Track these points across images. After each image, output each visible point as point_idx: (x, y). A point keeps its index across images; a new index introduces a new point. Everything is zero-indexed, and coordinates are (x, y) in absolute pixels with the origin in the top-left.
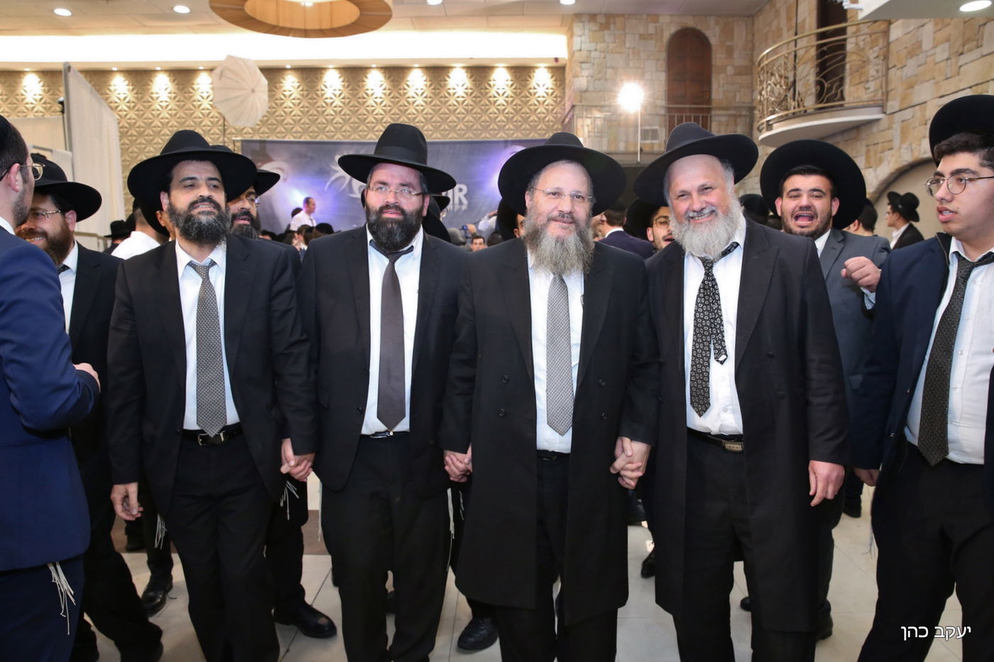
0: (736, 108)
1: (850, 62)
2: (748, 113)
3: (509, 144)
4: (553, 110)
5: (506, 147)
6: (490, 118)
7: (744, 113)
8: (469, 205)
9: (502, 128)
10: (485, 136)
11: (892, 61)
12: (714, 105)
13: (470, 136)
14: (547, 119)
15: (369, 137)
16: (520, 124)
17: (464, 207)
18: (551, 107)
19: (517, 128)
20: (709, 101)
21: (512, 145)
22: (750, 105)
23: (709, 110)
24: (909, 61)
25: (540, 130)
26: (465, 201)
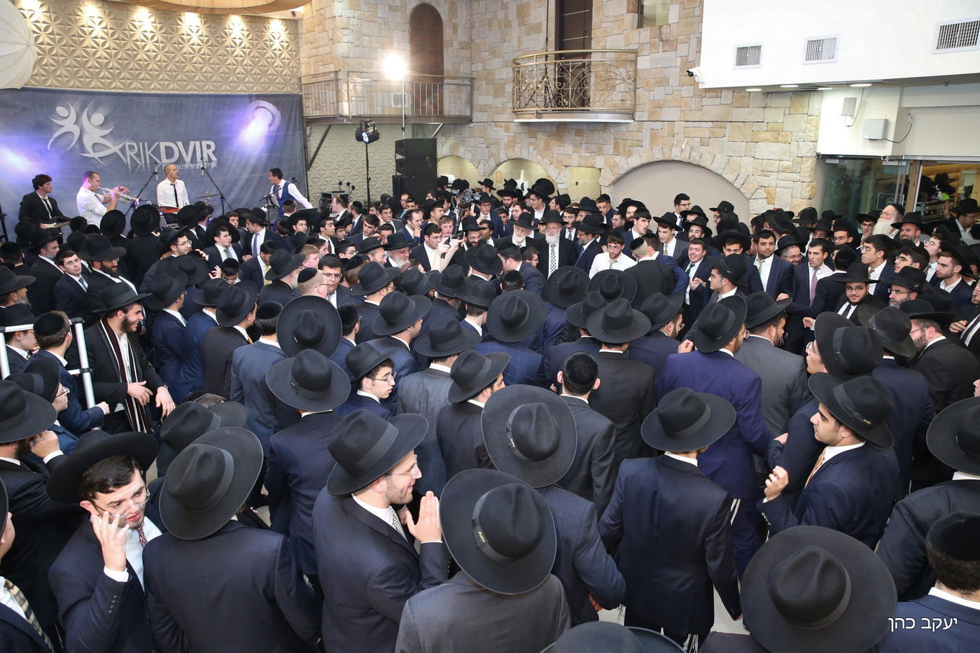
0: (460, 78)
1: (595, 72)
2: (469, 83)
3: (254, 99)
4: (289, 63)
5: (251, 102)
6: (229, 69)
7: (467, 82)
8: (218, 162)
9: (241, 81)
10: (225, 90)
11: (640, 83)
12: (445, 75)
13: (209, 89)
14: (284, 73)
15: (93, 84)
16: (259, 77)
17: (214, 165)
18: (287, 61)
19: (257, 81)
20: (442, 72)
21: (256, 100)
22: (470, 76)
23: (442, 79)
24: (656, 88)
25: (278, 83)
26: (214, 158)
